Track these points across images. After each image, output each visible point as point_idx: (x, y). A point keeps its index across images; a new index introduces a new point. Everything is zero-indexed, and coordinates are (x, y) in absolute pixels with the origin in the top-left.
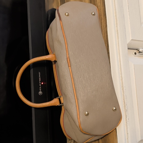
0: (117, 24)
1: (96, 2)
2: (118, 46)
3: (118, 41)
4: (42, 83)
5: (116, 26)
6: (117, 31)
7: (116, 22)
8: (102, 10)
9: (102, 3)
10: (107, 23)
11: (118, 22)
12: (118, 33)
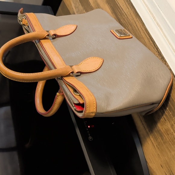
0: (154, 18)
1: (122, 11)
2: (165, 37)
3: (163, 33)
4: (89, 127)
5: (154, 20)
6: (158, 24)
7: (153, 17)
8: (132, 14)
9: (129, 8)
10: (142, 21)
11: (155, 16)
12: (159, 26)
